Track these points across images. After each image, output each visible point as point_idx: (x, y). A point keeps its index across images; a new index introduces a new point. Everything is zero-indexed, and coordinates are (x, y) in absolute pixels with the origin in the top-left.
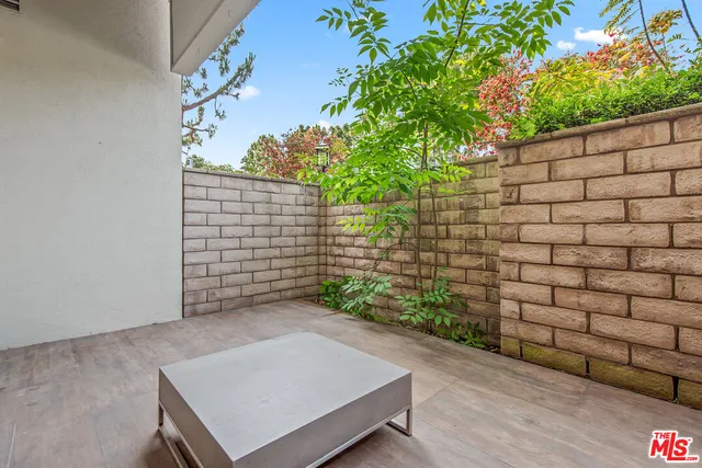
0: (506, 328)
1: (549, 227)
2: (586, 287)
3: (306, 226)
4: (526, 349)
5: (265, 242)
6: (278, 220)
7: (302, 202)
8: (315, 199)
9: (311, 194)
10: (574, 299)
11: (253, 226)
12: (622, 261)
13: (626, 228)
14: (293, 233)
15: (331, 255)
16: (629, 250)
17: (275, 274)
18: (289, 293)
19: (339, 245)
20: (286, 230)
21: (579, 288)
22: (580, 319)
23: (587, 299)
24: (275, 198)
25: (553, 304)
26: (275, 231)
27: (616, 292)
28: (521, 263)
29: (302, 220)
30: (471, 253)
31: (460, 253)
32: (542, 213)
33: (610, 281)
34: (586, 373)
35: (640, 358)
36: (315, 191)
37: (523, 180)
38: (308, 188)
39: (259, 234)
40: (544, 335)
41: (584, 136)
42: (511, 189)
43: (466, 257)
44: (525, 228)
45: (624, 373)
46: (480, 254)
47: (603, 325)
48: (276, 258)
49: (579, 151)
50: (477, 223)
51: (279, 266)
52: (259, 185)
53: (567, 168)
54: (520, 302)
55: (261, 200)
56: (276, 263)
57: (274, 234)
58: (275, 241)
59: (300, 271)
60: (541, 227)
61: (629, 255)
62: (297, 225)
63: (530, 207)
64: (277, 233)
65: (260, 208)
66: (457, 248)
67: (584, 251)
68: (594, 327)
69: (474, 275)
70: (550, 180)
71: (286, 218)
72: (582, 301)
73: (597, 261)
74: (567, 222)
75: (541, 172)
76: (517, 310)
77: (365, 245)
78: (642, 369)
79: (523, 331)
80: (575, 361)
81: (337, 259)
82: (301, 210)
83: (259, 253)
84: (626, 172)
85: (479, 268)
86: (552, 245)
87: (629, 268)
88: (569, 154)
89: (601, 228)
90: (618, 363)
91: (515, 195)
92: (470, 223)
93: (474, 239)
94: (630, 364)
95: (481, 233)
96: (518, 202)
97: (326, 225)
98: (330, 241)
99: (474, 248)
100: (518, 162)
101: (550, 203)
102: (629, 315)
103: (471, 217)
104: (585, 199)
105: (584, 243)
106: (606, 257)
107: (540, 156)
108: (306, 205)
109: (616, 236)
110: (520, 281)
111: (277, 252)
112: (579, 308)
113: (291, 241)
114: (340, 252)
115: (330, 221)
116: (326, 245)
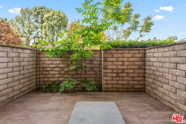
0: (103, 86)
1: (112, 66)
2: (117, 76)
3: (32, 65)
4: (108, 89)
5: (18, 73)
6: (22, 64)
7: (31, 56)
8: (35, 55)
9: (34, 53)
10: (115, 79)
11: (13, 67)
12: (122, 71)
13: (123, 66)
14: (28, 68)
15: (42, 74)
16: (123, 69)
17: (22, 86)
18: (27, 92)
19: (47, 71)
20: (25, 68)
21: (116, 77)
22: (116, 82)
23: (117, 78)
24: (22, 55)
25: (112, 80)
26: (21, 68)
27: (121, 77)
28: (107, 73)
29: (31, 63)
30: (92, 71)
31: (89, 71)
32: (111, 63)
33: (120, 75)
34: (117, 91)
35: (124, 87)
36: (35, 52)
37: (107, 57)
38: (33, 51)
39: (15, 70)
40: (111, 86)
41: (117, 50)
42: (105, 58)
43: (91, 72)
44: (108, 66)
45: (122, 89)
46: (94, 71)
47: (120, 82)
48: (22, 79)
49: (117, 53)
50: (93, 64)
51: (23, 82)
52: (15, 50)
53: (115, 55)
54: (107, 81)
55: (16, 56)
56: (22, 81)
57: (21, 69)
58: (22, 72)
59: (30, 82)
60: (110, 66)
61: (123, 71)
62: (29, 65)
63: (109, 62)
64: (22, 69)
65: (15, 59)
66: (88, 70)
67: (117, 70)
68: (118, 83)
69: (92, 76)
70: (112, 57)
71: (26, 63)
72: (117, 79)
73: (119, 72)
74: (115, 65)
75: (110, 56)
76: (106, 82)
77: (59, 70)
78: (124, 88)
79: (107, 86)
80: (115, 89)
81: (45, 75)
82: (30, 59)
83: (15, 78)
84: (123, 57)
85: (94, 74)
86: (112, 69)
87: (123, 73)
88: (115, 53)
89: (119, 66)
90: (121, 88)
91: (106, 60)
92: (91, 64)
93: (93, 68)
94: (123, 88)
95: (94, 66)
96: (106, 61)
97: (39, 64)
98: (41, 69)
99: (92, 70)
100: (106, 53)
101: (112, 62)
102: (123, 80)
103: (92, 63)
104: (117, 61)
105: (117, 69)
106: (120, 71)
107: (111, 52)
108: (32, 57)
109: (121, 68)
110: (107, 76)
111: (22, 77)
112: (116, 80)
113: (27, 71)
114: (47, 73)
115: (41, 62)
116: (39, 71)
